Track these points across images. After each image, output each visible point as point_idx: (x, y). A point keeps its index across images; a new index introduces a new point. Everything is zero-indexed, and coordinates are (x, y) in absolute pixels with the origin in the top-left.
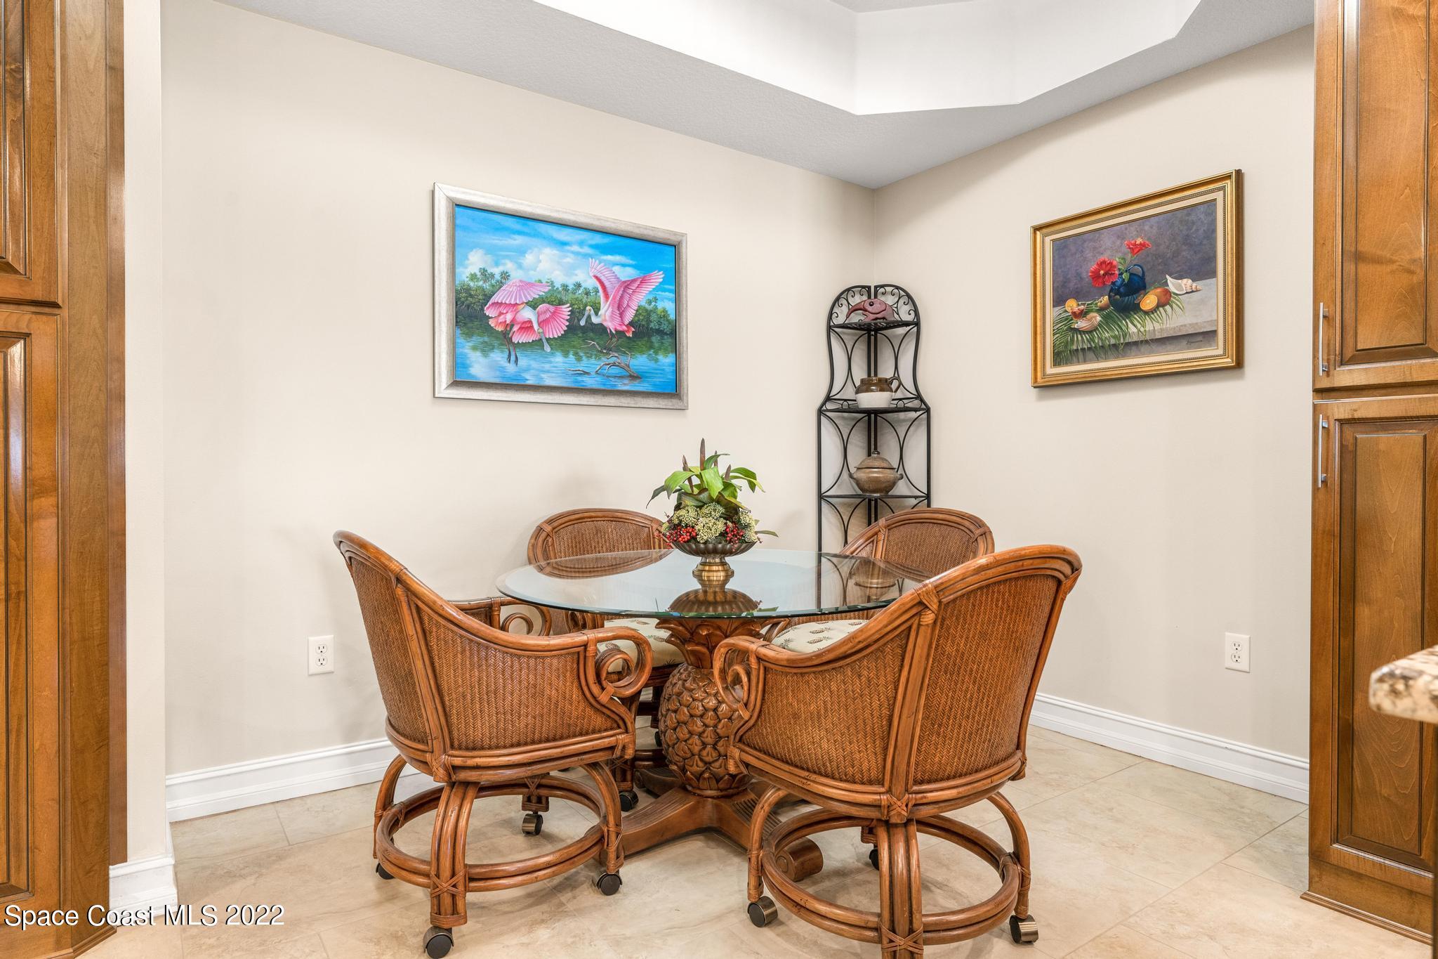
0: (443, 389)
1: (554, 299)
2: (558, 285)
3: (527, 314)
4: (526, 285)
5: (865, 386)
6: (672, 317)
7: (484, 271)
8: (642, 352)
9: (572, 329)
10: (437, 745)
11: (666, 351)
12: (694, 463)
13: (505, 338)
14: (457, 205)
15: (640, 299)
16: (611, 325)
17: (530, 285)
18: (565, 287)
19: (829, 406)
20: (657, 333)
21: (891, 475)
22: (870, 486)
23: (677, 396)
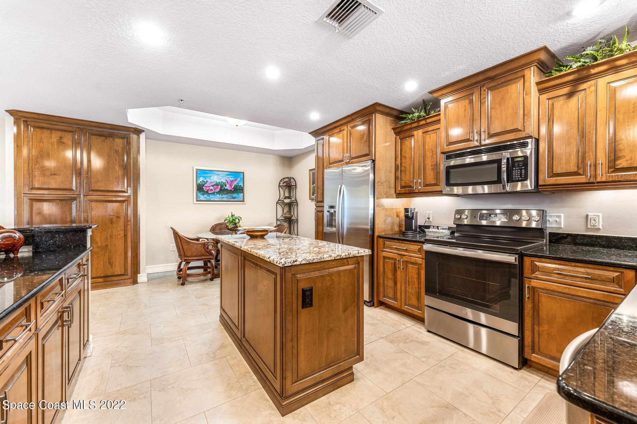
0: (195, 202)
1: (217, 185)
2: (218, 182)
3: (212, 188)
4: (211, 183)
5: (286, 198)
6: (242, 186)
7: (203, 181)
8: (235, 193)
9: (221, 190)
10: (183, 256)
11: (241, 193)
12: (230, 216)
13: (207, 192)
14: (197, 170)
15: (235, 183)
16: (229, 189)
17: (212, 183)
18: (219, 182)
19: (279, 202)
20: (239, 190)
21: (289, 216)
22: (286, 218)
23: (243, 201)
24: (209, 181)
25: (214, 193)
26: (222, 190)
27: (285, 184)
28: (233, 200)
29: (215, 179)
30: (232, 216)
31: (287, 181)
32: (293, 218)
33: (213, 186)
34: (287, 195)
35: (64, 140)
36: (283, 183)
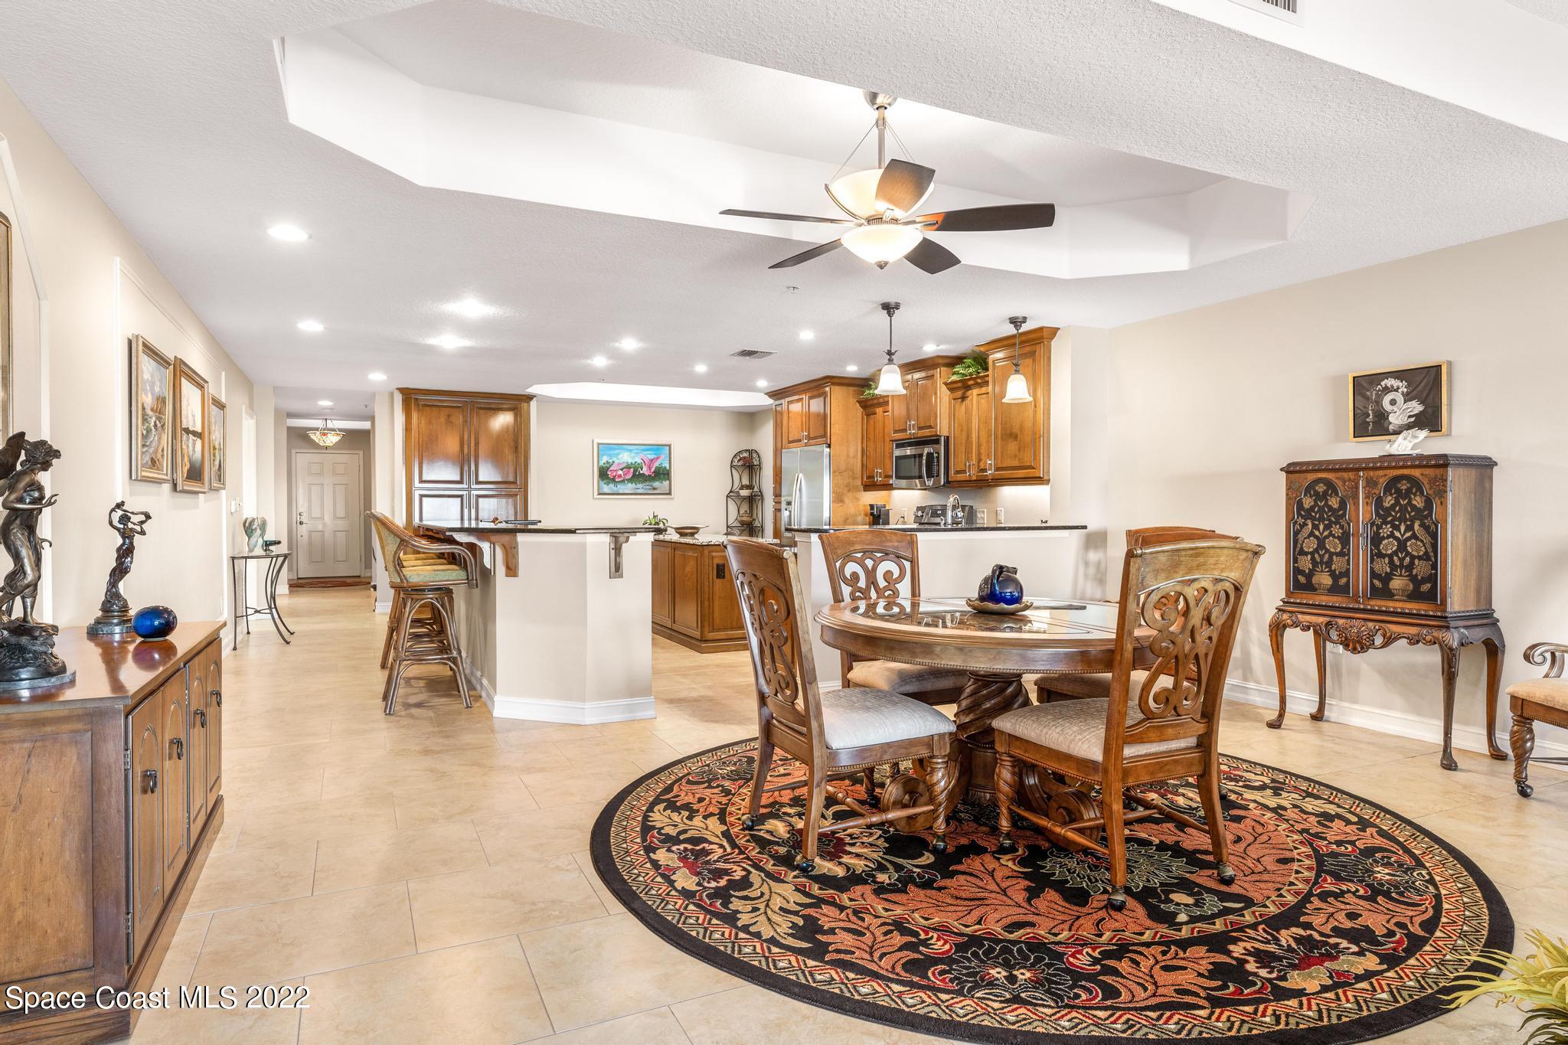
0: (596, 496)
1: (628, 467)
2: (629, 463)
3: (620, 472)
4: (619, 464)
5: (742, 487)
6: (668, 468)
7: (607, 462)
8: (657, 481)
9: (634, 475)
11: (666, 480)
12: (652, 517)
13: (613, 480)
14: (599, 444)
15: (657, 464)
16: (647, 473)
17: (621, 464)
18: (632, 463)
19: (731, 494)
20: (663, 474)
21: (749, 519)
22: (743, 523)
23: (670, 494)
24: (617, 461)
25: (623, 481)
26: (636, 476)
27: (740, 463)
28: (654, 492)
29: (626, 458)
30: (654, 517)
31: (745, 458)
32: (757, 524)
33: (622, 470)
34: (746, 482)
35: (453, 419)
36: (739, 460)
